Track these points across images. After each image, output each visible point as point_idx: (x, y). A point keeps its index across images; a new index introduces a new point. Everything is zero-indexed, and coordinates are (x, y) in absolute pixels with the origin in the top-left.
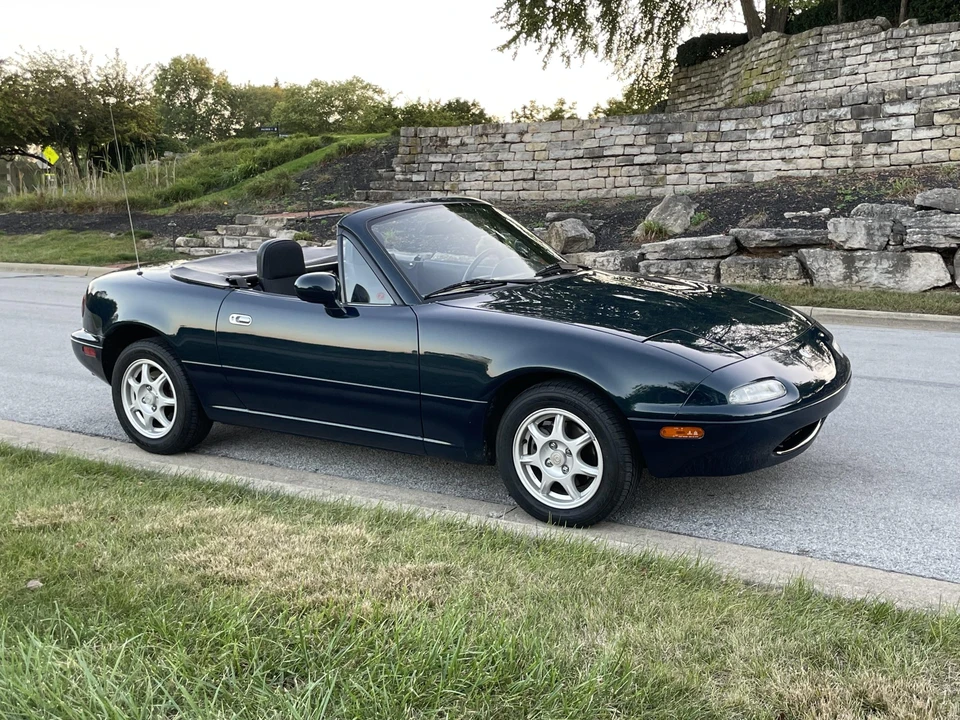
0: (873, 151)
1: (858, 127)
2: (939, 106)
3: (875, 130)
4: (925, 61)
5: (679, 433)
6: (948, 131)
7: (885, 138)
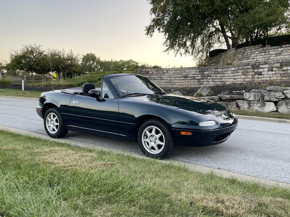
0: (257, 77)
1: (253, 71)
2: (274, 66)
3: (258, 71)
4: (272, 56)
5: (185, 133)
6: (277, 72)
7: (260, 74)
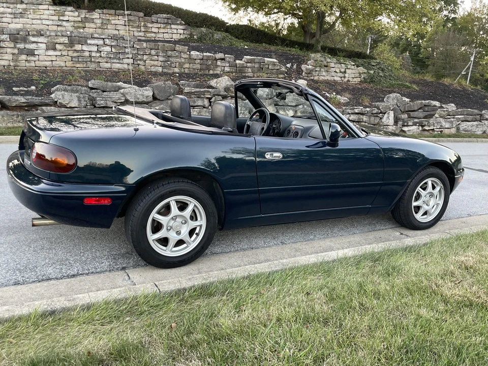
1: (15, 46)
2: (58, 41)
3: (25, 48)
4: (5, 15)
6: (64, 53)
7: (31, 53)
